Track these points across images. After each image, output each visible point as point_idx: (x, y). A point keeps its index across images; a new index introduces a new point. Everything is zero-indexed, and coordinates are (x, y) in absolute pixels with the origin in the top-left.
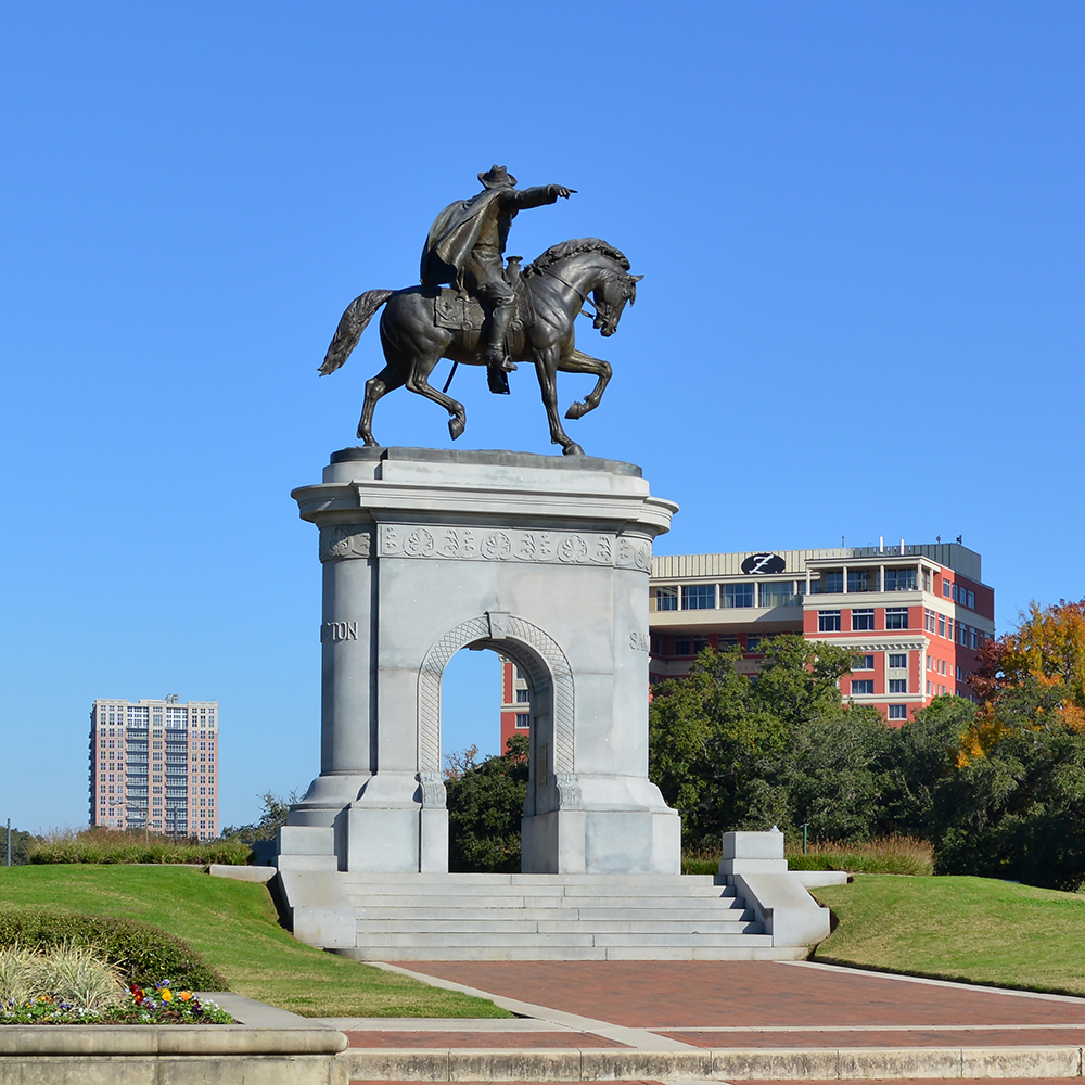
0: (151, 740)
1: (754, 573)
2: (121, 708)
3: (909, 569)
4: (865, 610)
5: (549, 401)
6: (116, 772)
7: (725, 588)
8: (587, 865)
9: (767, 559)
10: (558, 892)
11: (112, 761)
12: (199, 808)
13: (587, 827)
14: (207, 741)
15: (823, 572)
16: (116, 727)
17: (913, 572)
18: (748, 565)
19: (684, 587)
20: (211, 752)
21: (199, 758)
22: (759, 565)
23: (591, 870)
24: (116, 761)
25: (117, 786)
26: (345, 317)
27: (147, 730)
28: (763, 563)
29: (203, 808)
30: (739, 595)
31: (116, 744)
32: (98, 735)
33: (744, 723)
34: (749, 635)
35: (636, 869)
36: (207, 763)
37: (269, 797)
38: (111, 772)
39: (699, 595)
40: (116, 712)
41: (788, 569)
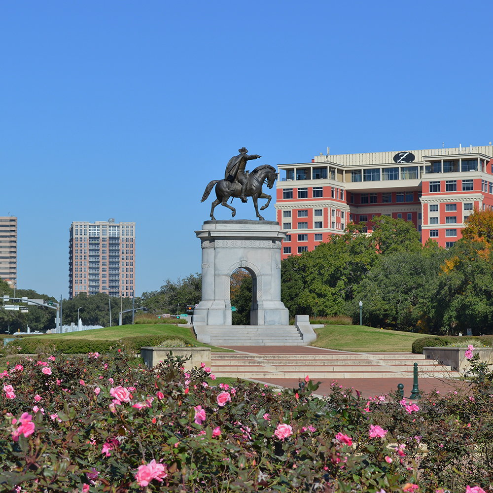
0: (101, 243)
1: (400, 162)
2: (85, 226)
3: (474, 160)
4: (452, 181)
5: (256, 207)
6: (83, 261)
7: (384, 170)
8: (265, 323)
9: (406, 155)
10: (256, 330)
11: (81, 254)
12: (125, 279)
13: (265, 314)
14: (130, 243)
15: (432, 162)
16: (83, 236)
17: (476, 161)
18: (397, 158)
19: (364, 170)
20: (132, 249)
21: (125, 252)
22: (402, 158)
23: (266, 324)
24: (83, 255)
25: (84, 268)
26: (207, 187)
27: (99, 238)
28: (404, 157)
29: (127, 279)
30: (392, 173)
31: (83, 246)
32: (74, 241)
33: (363, 255)
34: (397, 193)
35: (277, 324)
36: (129, 255)
37: (169, 281)
38: (81, 261)
39: (371, 174)
40: (83, 228)
41: (416, 160)
